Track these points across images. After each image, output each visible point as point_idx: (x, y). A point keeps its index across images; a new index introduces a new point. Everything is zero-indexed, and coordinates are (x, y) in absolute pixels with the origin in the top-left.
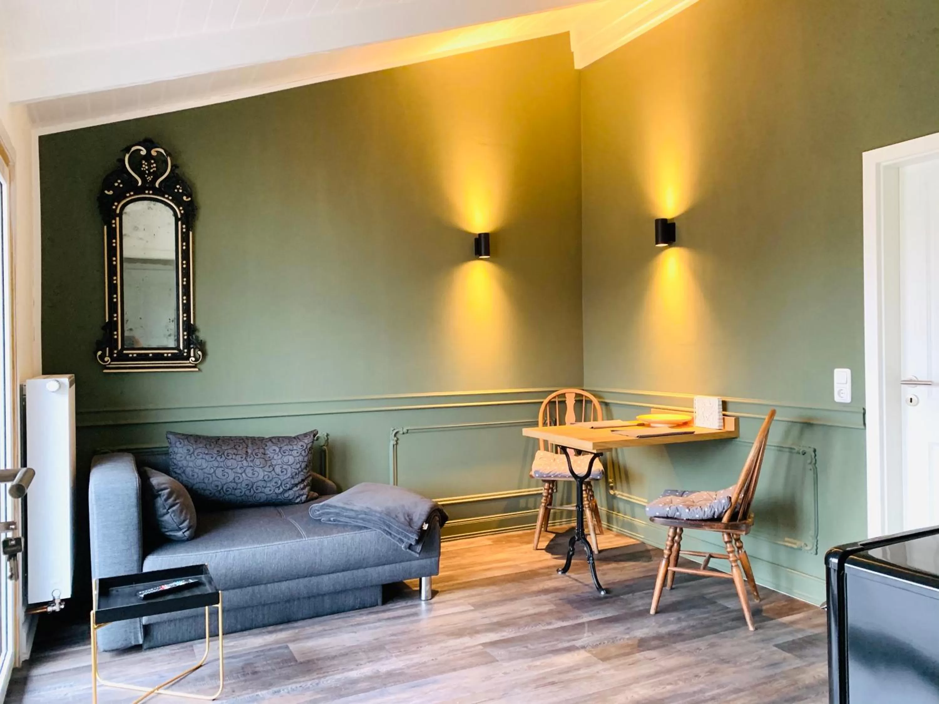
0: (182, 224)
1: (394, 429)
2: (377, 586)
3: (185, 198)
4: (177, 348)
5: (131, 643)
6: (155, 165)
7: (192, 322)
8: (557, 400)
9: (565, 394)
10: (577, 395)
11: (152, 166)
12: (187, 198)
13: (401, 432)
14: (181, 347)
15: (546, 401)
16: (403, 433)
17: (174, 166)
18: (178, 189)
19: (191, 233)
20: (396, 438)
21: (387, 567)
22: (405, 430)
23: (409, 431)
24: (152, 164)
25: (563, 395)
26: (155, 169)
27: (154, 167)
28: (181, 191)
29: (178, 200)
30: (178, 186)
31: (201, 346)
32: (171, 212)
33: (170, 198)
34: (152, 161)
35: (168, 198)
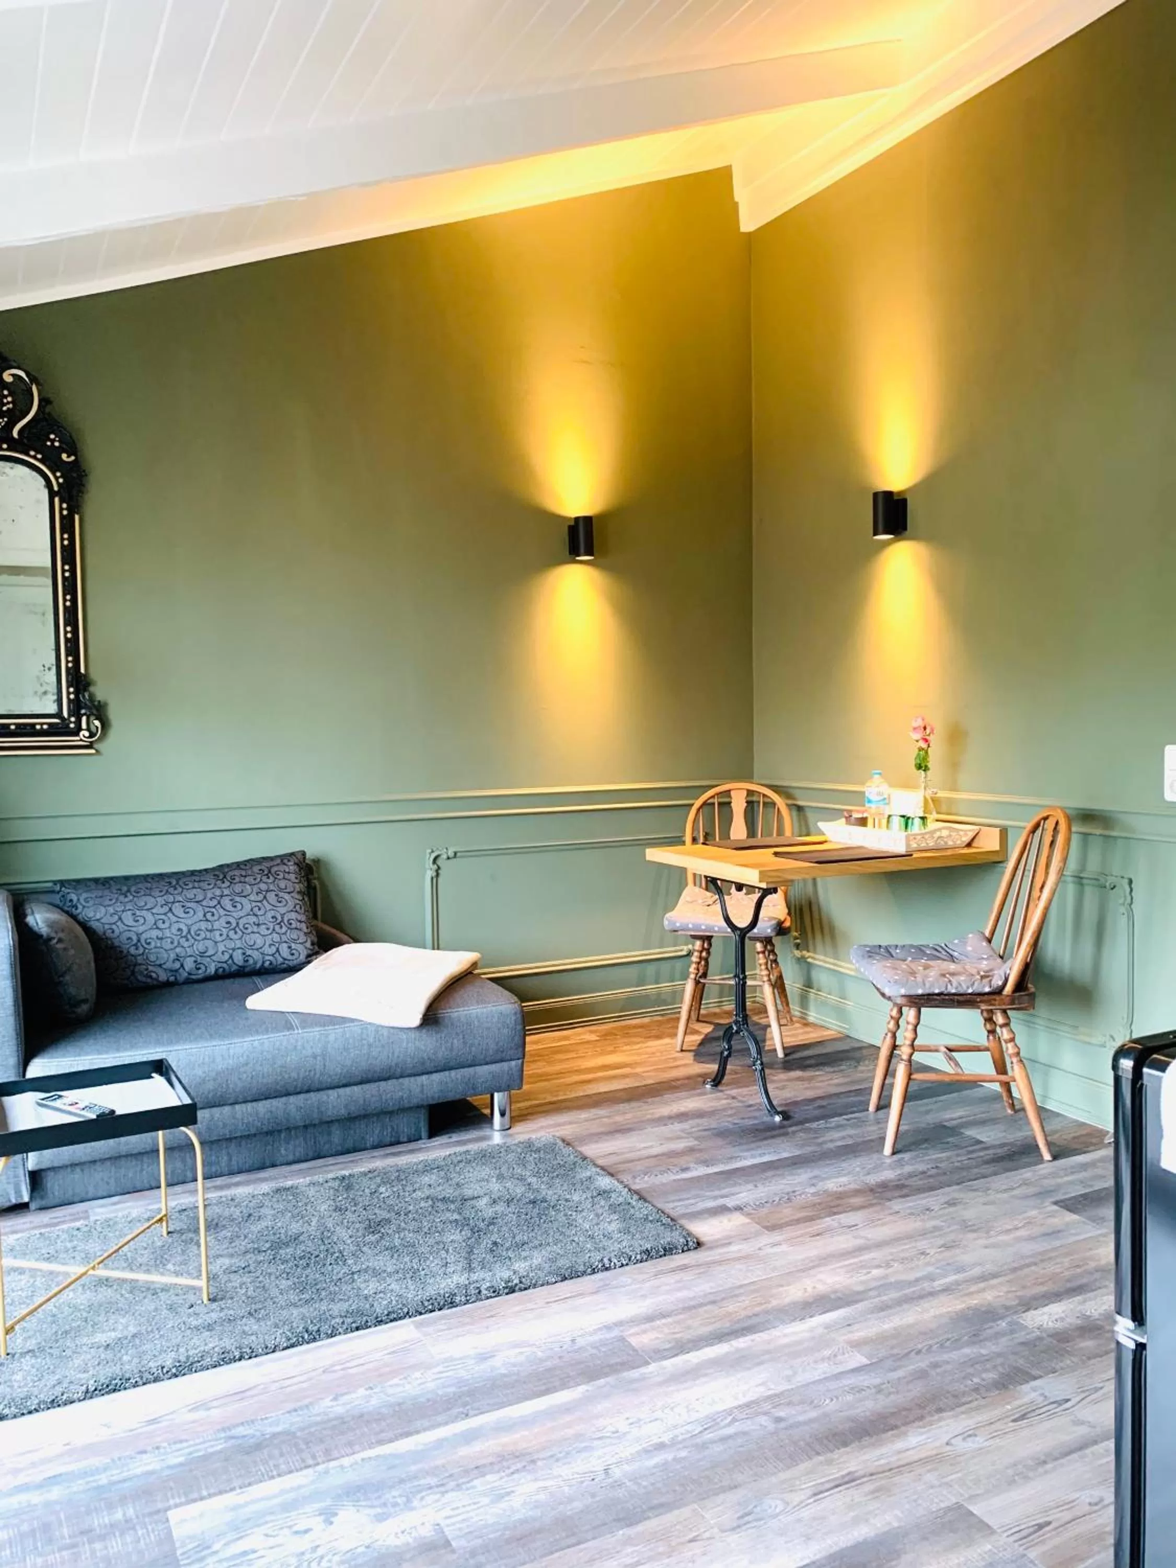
0: (61, 503)
1: (433, 852)
2: (419, 1107)
3: (64, 456)
4: (59, 715)
5: (10, 1201)
6: (10, 399)
7: (82, 670)
8: (716, 801)
9: (729, 791)
10: (750, 793)
11: (5, 401)
12: (68, 457)
13: (445, 856)
14: (65, 714)
15: (698, 803)
16: (448, 858)
17: (44, 402)
18: (53, 441)
19: (77, 517)
20: (435, 867)
21: (436, 1077)
22: (451, 854)
23: (458, 854)
24: (6, 397)
25: (728, 793)
26: (11, 406)
27: (8, 403)
28: (57, 444)
29: (52, 460)
30: (52, 436)
31: (99, 711)
32: (42, 482)
33: (39, 456)
34: (6, 392)
35: (34, 457)
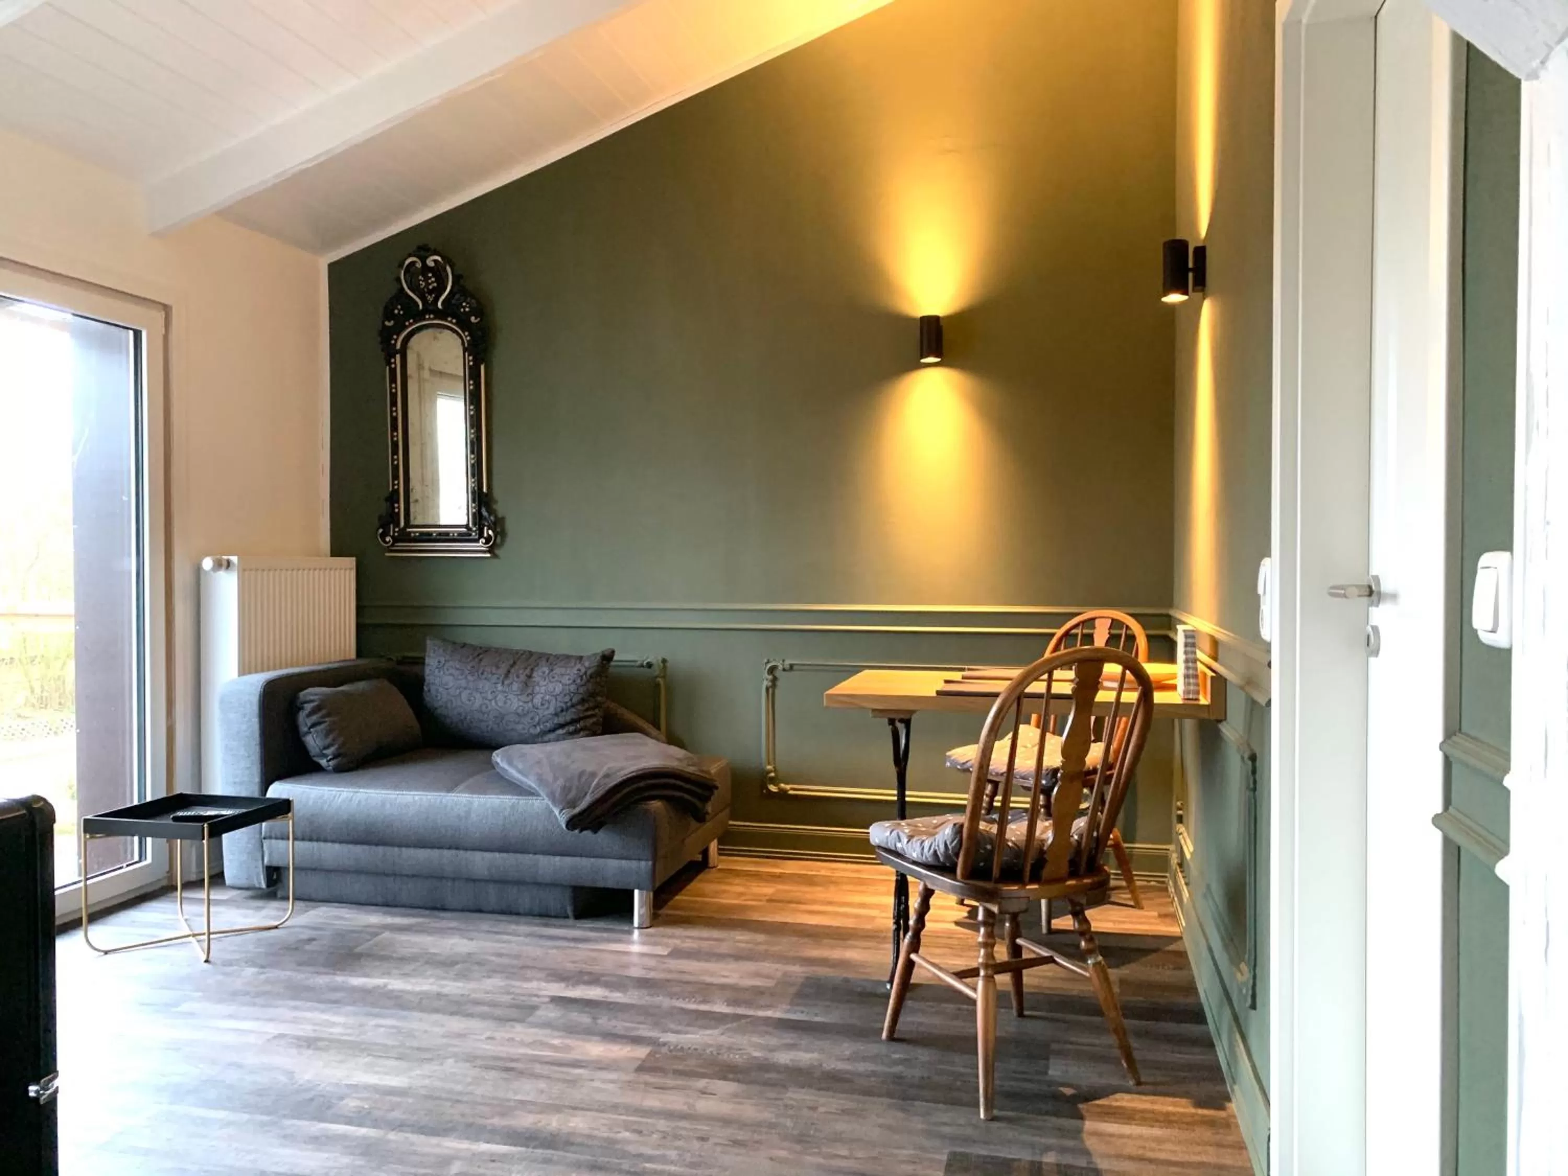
0: (469, 356)
1: (768, 662)
3: (473, 319)
4: (467, 526)
6: (433, 279)
7: (485, 490)
8: (1078, 631)
9: (1093, 619)
10: (1115, 623)
11: (430, 281)
12: (476, 318)
13: (781, 667)
14: (471, 525)
15: (1059, 632)
16: (784, 670)
17: (456, 279)
18: (464, 307)
19: (482, 367)
20: (770, 677)
22: (787, 667)
23: (795, 667)
24: (430, 278)
25: (1091, 622)
26: (435, 285)
27: (433, 282)
28: (467, 309)
29: (463, 323)
30: (464, 304)
31: (499, 525)
32: (460, 341)
33: (454, 321)
34: (430, 275)
35: (451, 322)
